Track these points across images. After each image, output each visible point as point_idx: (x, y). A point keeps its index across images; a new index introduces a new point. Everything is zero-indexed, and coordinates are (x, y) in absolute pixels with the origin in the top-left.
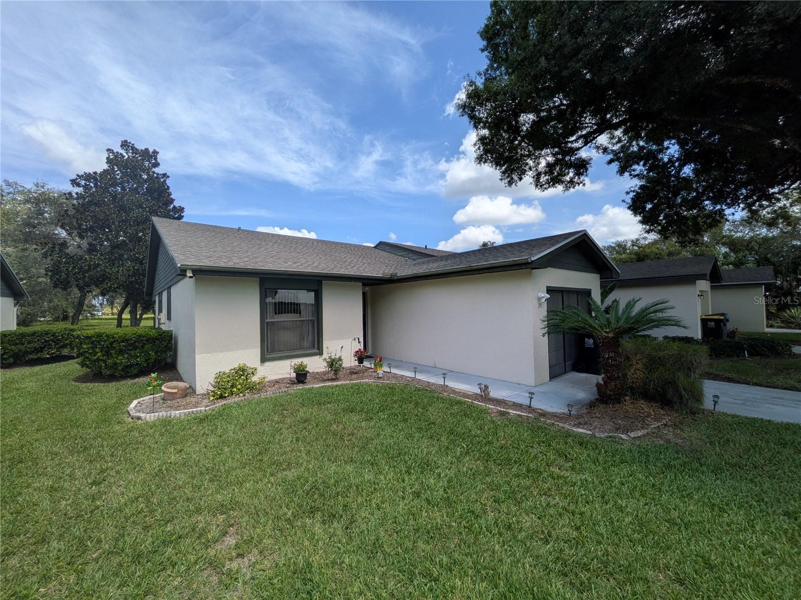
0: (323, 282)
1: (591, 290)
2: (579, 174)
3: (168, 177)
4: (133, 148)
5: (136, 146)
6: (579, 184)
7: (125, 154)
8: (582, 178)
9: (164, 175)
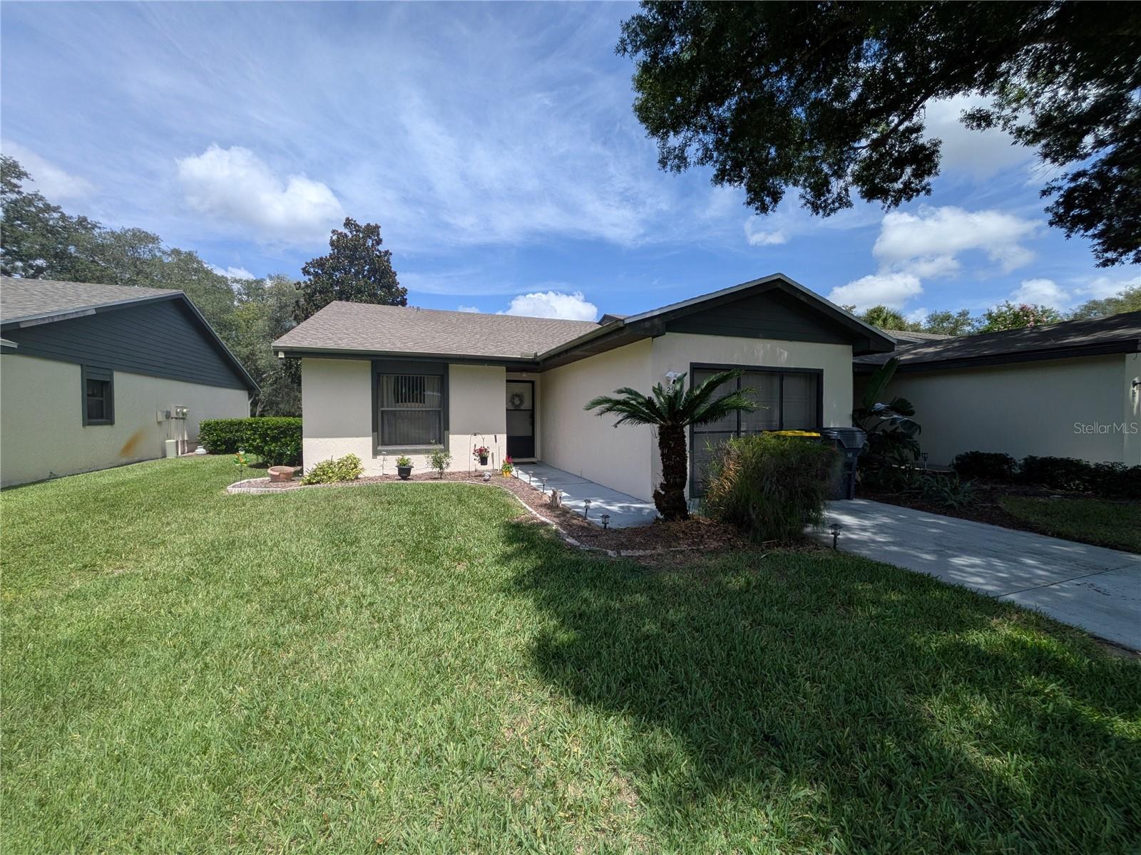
0: (450, 365)
1: (822, 371)
2: (918, 174)
3: (391, 254)
4: (356, 225)
5: (358, 223)
6: (918, 191)
7: (349, 234)
8: (927, 179)
9: (387, 252)
